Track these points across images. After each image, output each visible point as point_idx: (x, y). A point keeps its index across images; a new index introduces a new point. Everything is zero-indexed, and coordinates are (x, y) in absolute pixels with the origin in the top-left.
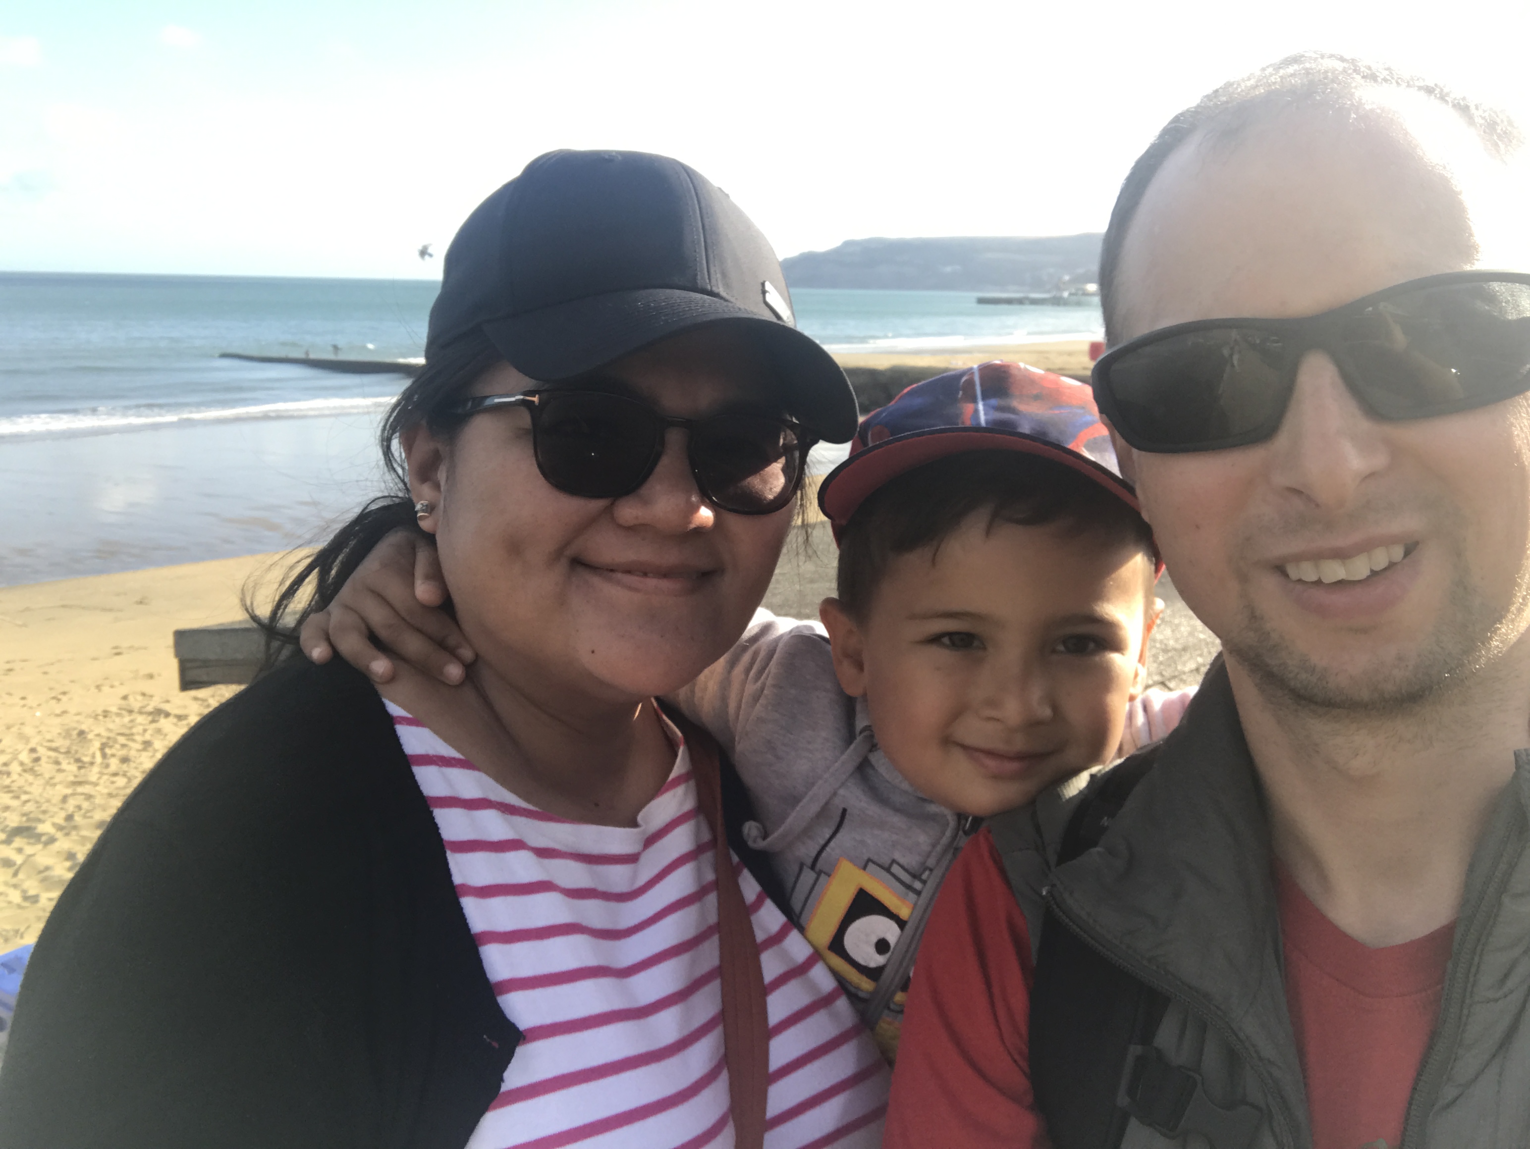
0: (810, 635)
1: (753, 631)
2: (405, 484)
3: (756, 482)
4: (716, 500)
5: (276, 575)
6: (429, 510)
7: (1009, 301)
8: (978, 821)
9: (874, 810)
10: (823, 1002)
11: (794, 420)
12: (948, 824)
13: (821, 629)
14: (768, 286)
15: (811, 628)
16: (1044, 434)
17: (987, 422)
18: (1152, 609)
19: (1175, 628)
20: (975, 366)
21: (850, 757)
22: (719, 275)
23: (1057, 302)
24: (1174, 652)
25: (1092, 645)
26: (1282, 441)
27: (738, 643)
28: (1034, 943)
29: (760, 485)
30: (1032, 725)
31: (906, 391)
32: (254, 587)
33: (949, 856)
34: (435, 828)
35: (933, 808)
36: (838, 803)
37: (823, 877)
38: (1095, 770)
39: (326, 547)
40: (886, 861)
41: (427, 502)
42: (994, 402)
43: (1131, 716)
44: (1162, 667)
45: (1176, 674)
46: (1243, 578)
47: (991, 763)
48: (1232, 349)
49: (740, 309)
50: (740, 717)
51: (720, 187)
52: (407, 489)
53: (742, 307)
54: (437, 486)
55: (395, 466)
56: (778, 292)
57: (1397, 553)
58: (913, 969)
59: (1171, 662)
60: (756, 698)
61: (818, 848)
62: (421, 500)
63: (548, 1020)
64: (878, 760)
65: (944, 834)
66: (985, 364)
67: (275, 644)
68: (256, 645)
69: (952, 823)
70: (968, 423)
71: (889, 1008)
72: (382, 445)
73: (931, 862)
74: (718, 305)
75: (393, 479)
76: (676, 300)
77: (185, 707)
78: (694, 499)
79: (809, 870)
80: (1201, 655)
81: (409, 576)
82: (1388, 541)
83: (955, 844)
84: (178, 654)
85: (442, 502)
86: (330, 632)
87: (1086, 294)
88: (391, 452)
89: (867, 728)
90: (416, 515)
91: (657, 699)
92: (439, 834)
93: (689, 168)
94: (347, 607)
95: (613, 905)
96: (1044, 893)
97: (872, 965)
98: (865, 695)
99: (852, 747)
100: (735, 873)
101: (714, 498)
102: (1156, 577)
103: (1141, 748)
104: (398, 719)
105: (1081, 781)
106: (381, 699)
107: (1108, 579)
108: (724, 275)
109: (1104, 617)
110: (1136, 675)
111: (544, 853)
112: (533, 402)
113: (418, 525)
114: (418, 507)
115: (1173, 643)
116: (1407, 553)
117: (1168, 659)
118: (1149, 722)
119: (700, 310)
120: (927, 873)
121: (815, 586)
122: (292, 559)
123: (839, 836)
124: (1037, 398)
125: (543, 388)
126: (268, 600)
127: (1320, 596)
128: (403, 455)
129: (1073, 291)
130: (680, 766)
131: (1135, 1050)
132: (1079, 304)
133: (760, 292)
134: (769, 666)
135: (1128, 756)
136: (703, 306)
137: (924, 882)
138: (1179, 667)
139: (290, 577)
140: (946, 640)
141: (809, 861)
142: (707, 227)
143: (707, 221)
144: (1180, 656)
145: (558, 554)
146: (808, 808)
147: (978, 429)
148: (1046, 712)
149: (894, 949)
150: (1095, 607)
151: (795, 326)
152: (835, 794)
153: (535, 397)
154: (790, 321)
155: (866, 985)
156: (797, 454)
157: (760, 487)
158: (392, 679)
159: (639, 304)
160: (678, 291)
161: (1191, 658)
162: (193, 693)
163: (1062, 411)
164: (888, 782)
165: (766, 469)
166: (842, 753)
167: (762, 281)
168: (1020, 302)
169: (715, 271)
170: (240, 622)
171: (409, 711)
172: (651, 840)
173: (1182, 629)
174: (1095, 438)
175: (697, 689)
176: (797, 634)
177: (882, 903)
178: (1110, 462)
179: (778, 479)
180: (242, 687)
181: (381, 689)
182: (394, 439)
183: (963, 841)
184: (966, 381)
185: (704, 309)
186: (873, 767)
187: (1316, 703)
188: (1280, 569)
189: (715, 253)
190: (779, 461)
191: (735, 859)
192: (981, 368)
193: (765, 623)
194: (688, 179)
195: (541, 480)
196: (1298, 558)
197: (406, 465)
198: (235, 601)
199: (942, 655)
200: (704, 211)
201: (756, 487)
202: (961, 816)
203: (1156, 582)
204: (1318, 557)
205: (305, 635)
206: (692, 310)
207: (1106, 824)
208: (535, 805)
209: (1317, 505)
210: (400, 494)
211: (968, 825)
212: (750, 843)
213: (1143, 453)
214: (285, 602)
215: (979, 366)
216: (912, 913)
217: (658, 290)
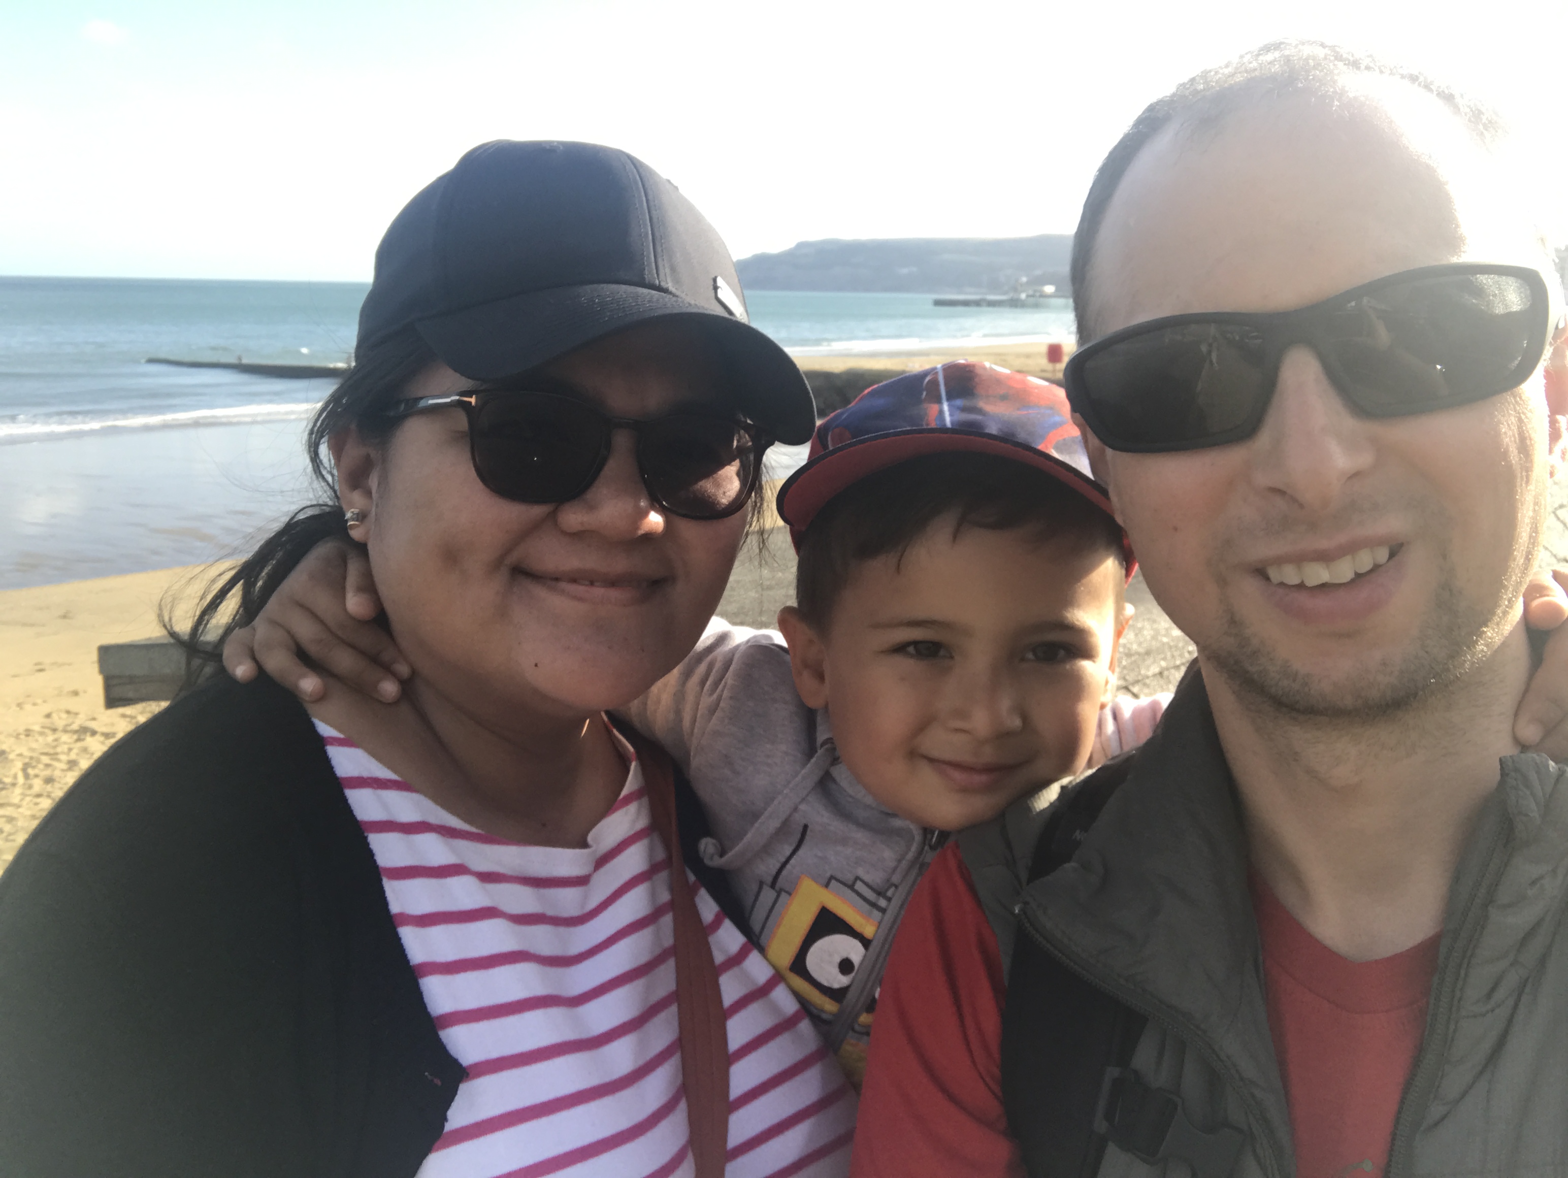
0: (768, 645)
1: (707, 641)
2: (335, 492)
3: (709, 486)
4: (666, 505)
5: (197, 588)
6: (360, 518)
7: (966, 303)
8: (944, 835)
9: (837, 826)
10: (785, 1025)
11: (749, 421)
12: (914, 839)
13: (779, 639)
14: (720, 282)
15: (768, 637)
16: (1013, 435)
17: (952, 423)
18: (1123, 615)
19: (1137, 632)
20: (939, 366)
21: (810, 771)
22: (668, 270)
23: (1014, 304)
24: (1137, 656)
25: (1062, 653)
26: (1263, 440)
27: (691, 654)
28: (1006, 963)
29: (712, 489)
30: (1002, 736)
31: (866, 391)
32: (173, 601)
33: (914, 872)
34: (371, 854)
35: (897, 823)
36: (799, 819)
37: (783, 894)
38: (1065, 781)
39: (251, 559)
40: (849, 878)
41: (357, 510)
42: (959, 402)
43: (1100, 725)
44: (1125, 672)
45: (1140, 678)
46: (1222, 582)
47: (957, 775)
48: (1210, 345)
49: (690, 304)
50: (696, 731)
51: (668, 178)
52: (337, 497)
53: (693, 302)
54: (369, 493)
55: (324, 473)
56: (731, 288)
57: (1382, 555)
58: (879, 989)
59: (1135, 666)
60: (713, 710)
61: (778, 866)
62: (352, 509)
63: (495, 1054)
64: (841, 773)
65: (910, 850)
66: (948, 363)
67: (196, 662)
68: (175, 664)
69: (918, 838)
70: (933, 425)
71: (853, 1030)
72: (310, 451)
73: (896, 879)
74: (667, 300)
75: (322, 487)
76: (621, 295)
77: (113, 725)
78: (643, 503)
79: (768, 888)
80: (1164, 659)
81: (339, 589)
82: (1371, 543)
83: (921, 859)
84: (102, 670)
85: (374, 509)
86: (256, 647)
87: (1044, 296)
88: (319, 458)
89: (829, 740)
90: (347, 523)
91: (608, 713)
92: (375, 861)
93: (634, 158)
94: (274, 623)
95: (562, 930)
96: (1017, 911)
97: (836, 986)
98: (826, 707)
99: (813, 760)
100: (692, 892)
101: (664, 503)
102: (1126, 582)
103: (1113, 758)
104: (329, 740)
105: (1052, 793)
106: (311, 718)
107: (1079, 584)
108: (673, 269)
109: (1075, 624)
110: (1107, 683)
111: (487, 877)
112: (470, 403)
113: (348, 535)
114: (348, 515)
115: (1136, 647)
116: (1392, 555)
117: (1131, 663)
118: (1119, 730)
119: (647, 305)
120: (893, 889)
121: (771, 593)
122: (213, 572)
123: (801, 852)
124: (1004, 398)
125: (482, 388)
126: (188, 615)
127: (1302, 599)
128: (333, 462)
129: (1031, 292)
130: (632, 783)
131: (1112, 1072)
132: (1036, 306)
133: (712, 287)
134: (726, 676)
135: (1100, 766)
136: (649, 302)
137: (889, 900)
138: (1143, 672)
139: (212, 591)
140: (911, 649)
141: (769, 879)
142: (655, 220)
143: (654, 213)
144: (1144, 660)
145: (496, 565)
146: (768, 824)
147: (944, 430)
148: (1016, 722)
149: (858, 970)
150: (1066, 613)
151: (749, 323)
152: (796, 809)
153: (471, 397)
154: (743, 319)
155: (829, 1006)
156: (752, 457)
157: (713, 491)
158: (322, 698)
159: (583, 299)
160: (624, 286)
161: (1154, 662)
162: (121, 710)
163: (1030, 411)
164: (851, 796)
165: (720, 473)
166: (804, 765)
167: (713, 276)
168: (977, 303)
169: (664, 265)
170: (157, 638)
171: (340, 731)
172: (602, 861)
173: (1145, 632)
174: (1064, 440)
175: (649, 702)
176: (754, 644)
177: (848, 923)
178: (1083, 464)
179: (732, 482)
180: (164, 704)
181: (311, 709)
182: (322, 444)
183: (929, 856)
184: (929, 381)
185: (651, 304)
186: (834, 781)
187: (1298, 711)
188: (1260, 572)
189: (664, 246)
190: (733, 463)
191: (692, 878)
192: (945, 367)
193: (721, 633)
194: (635, 170)
195: (479, 485)
196: (1280, 561)
197: (335, 472)
198: (152, 617)
199: (906, 664)
200: (651, 203)
201: (709, 491)
202: (927, 831)
203: (1126, 586)
204: (1299, 559)
205: (228, 651)
206: (639, 305)
207: (1078, 838)
208: (477, 827)
209: (1301, 506)
210: (330, 503)
211: (934, 840)
212: (707, 862)
213: (1118, 453)
214: (206, 617)
215: (943, 366)
216: (877, 931)
217: (602, 285)
